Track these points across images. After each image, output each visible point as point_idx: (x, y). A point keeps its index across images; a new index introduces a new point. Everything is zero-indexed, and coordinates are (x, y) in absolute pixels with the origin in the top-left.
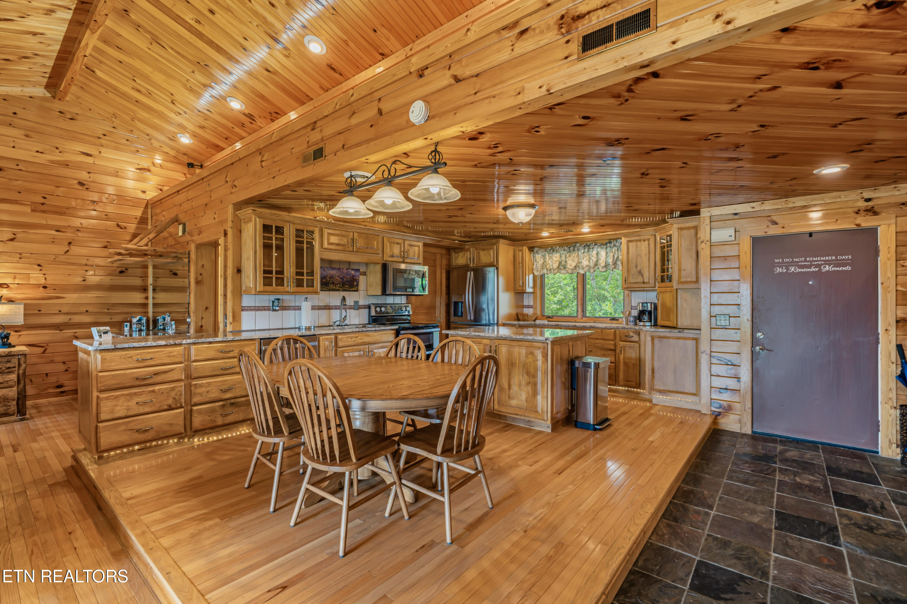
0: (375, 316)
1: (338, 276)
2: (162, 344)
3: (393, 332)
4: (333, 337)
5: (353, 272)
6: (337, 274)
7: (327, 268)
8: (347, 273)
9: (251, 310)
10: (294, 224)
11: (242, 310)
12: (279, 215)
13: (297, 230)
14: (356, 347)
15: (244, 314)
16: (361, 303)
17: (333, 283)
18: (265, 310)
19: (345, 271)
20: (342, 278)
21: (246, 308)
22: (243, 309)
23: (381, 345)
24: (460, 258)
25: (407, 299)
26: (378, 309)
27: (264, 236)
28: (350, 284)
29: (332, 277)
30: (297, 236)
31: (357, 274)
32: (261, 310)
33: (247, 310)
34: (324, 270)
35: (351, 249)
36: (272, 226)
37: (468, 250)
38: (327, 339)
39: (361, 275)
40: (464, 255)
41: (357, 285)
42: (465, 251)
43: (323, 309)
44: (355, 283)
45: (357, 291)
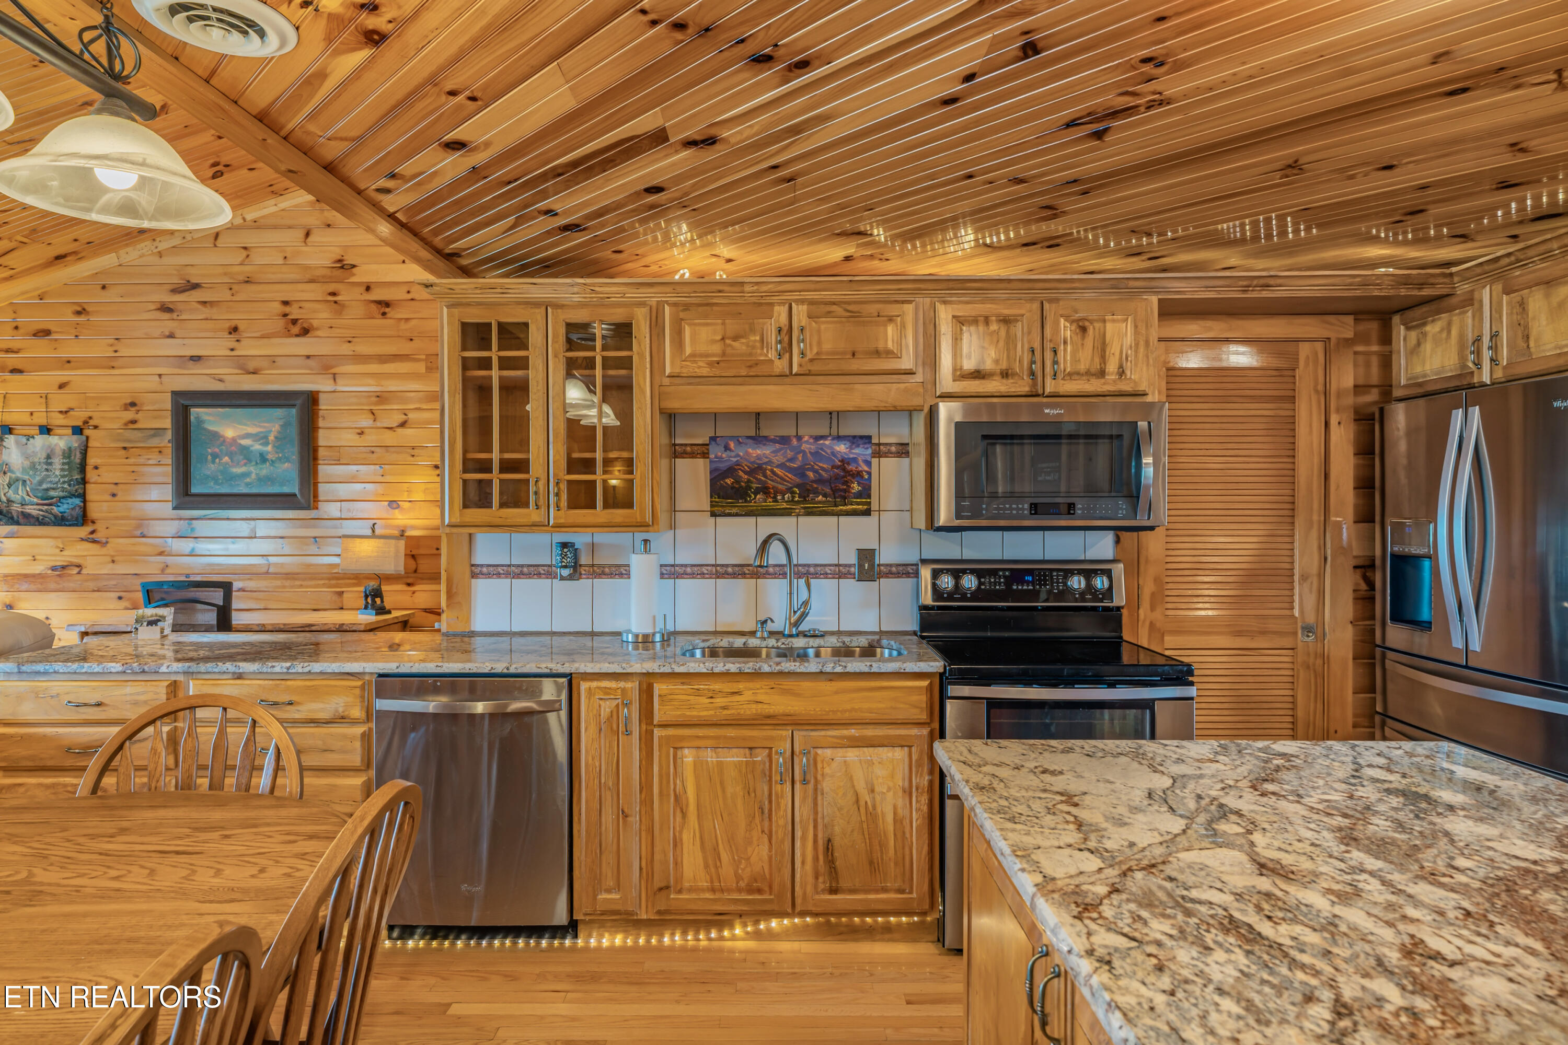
0: (932, 608)
1: (782, 466)
2: (113, 670)
3: (925, 683)
4: (631, 686)
5: (842, 448)
6: (778, 459)
7: (736, 439)
8: (816, 454)
9: (499, 575)
10: (562, 306)
11: (474, 576)
12: (505, 290)
13: (571, 327)
14: (731, 732)
15: (481, 586)
16: (888, 555)
17: (765, 490)
18: (539, 575)
19: (808, 446)
20: (800, 472)
21: (485, 570)
22: (476, 572)
23: (853, 732)
24: (1428, 346)
25: (1118, 541)
26: (947, 582)
27: (464, 359)
28: (834, 491)
29: (757, 469)
30: (571, 345)
31: (862, 452)
32: (529, 576)
33: (489, 576)
34: (727, 448)
35: (780, 366)
36: (490, 324)
37: (1470, 301)
38: (606, 691)
39: (878, 454)
40: (1449, 324)
41: (866, 493)
42: (1450, 310)
43: (734, 576)
44: (856, 487)
45: (867, 513)
